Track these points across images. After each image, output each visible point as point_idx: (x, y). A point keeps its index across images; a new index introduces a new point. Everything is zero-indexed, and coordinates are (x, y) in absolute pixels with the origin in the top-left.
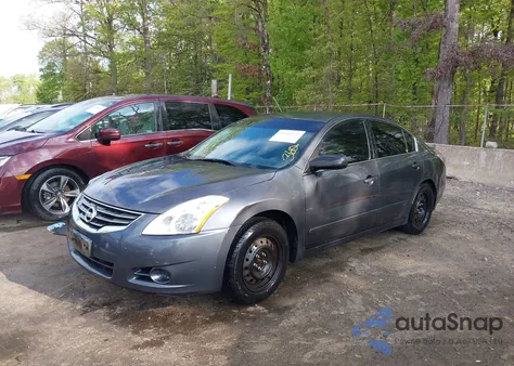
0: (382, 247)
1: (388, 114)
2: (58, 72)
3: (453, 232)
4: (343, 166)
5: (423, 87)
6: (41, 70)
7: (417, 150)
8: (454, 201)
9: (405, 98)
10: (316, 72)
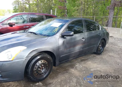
0: (88, 59)
1: (96, 19)
2: (17, 8)
3: (110, 54)
4: (72, 35)
5: (106, 12)
6: (13, 8)
7: (100, 29)
8: (112, 43)
9: (101, 15)
10: (78, 8)
